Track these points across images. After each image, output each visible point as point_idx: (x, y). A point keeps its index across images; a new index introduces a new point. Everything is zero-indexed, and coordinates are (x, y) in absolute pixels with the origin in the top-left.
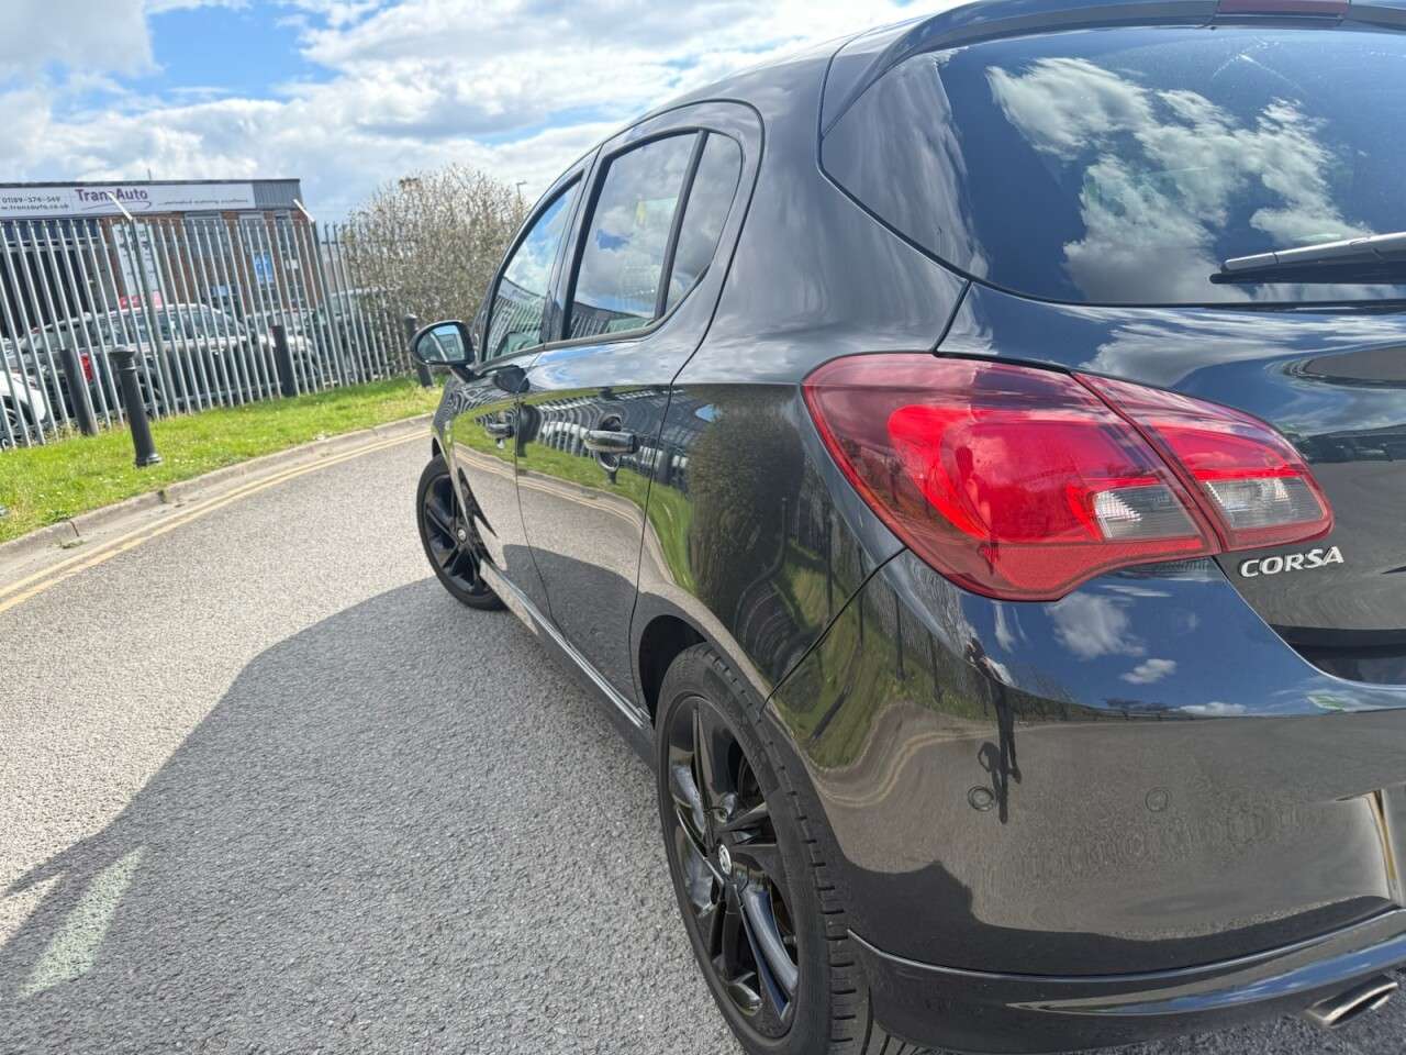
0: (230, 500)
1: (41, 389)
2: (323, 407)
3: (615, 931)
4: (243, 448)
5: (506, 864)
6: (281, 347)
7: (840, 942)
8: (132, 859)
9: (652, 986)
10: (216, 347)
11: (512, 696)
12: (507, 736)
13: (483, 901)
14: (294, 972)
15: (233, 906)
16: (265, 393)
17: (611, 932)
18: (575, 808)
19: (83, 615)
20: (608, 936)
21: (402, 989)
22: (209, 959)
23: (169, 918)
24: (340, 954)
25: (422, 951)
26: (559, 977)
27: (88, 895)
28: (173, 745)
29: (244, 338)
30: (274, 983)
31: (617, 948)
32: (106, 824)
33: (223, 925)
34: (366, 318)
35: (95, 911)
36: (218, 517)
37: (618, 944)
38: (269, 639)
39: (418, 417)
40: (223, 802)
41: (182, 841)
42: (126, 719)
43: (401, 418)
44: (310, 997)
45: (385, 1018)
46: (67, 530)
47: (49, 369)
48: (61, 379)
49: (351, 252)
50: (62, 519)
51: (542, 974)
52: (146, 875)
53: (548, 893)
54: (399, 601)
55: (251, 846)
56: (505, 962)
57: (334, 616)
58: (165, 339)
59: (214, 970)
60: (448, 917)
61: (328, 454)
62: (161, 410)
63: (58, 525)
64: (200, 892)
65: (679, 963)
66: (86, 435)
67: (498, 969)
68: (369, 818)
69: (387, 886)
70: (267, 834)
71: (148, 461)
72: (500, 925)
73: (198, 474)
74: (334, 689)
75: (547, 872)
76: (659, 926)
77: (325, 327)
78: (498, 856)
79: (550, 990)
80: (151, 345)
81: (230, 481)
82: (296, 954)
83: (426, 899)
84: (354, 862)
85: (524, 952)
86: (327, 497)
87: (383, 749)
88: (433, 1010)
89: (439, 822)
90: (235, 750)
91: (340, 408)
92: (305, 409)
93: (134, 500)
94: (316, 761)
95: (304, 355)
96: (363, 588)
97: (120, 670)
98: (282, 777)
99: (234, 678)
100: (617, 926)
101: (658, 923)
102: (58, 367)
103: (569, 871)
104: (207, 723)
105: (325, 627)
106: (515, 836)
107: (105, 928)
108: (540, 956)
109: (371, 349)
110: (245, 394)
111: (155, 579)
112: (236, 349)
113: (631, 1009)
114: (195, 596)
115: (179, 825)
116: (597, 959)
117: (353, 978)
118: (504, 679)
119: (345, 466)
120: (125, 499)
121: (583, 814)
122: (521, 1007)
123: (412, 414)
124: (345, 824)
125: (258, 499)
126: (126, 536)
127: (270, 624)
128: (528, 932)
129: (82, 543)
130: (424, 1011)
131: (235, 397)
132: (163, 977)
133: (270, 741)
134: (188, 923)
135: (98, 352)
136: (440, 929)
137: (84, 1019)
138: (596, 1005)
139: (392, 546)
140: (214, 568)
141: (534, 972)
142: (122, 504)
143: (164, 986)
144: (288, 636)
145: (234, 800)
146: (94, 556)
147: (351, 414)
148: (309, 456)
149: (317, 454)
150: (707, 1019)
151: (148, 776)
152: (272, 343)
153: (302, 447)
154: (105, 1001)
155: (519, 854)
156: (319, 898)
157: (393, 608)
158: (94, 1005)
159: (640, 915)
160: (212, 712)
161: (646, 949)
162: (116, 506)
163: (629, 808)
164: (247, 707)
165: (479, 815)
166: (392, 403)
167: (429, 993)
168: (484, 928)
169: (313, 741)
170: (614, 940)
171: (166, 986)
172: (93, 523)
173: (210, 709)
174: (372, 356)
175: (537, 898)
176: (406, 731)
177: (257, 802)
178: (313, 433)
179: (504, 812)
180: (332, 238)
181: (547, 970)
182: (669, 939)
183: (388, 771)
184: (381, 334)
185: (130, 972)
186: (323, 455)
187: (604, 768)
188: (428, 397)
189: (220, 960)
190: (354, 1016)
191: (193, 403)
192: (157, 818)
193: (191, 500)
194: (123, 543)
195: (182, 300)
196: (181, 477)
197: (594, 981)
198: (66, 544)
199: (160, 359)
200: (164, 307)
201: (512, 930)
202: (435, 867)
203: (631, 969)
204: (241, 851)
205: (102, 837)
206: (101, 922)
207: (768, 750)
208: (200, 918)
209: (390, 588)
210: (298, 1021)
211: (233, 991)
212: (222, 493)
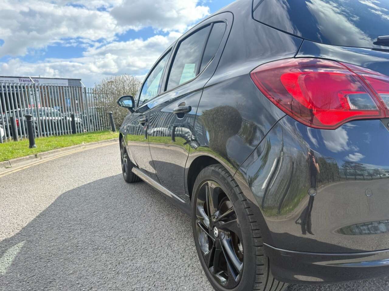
0: (56, 158)
1: (3, 128)
2: (84, 136)
3: (175, 264)
4: (61, 145)
5: (140, 246)
6: (73, 120)
7: (259, 248)
8: (21, 244)
9: (188, 279)
10: (55, 120)
11: (140, 204)
12: (139, 214)
13: (133, 256)
14: (72, 275)
15: (53, 257)
16: (67, 133)
17: (174, 265)
18: (161, 232)
19: (10, 184)
20: (173, 266)
21: (107, 280)
22: (44, 271)
23: (32, 260)
24: (87, 270)
25: (114, 270)
26: (158, 277)
27: (6, 254)
28: (36, 215)
29: (63, 118)
30: (65, 278)
31: (176, 269)
32: (13, 235)
33: (49, 262)
34: (97, 114)
35: (8, 258)
36: (52, 161)
37: (177, 268)
38: (66, 189)
39: (111, 139)
40: (51, 230)
41: (37, 240)
42: (22, 209)
43: (106, 139)
44: (77, 282)
45: (102, 288)
46: (7, 163)
47: (6, 123)
48: (9, 126)
49: (95, 95)
50: (6, 160)
51: (153, 276)
52: (25, 249)
53: (153, 254)
54: (105, 181)
55: (59, 241)
56: (141, 273)
57: (86, 184)
58: (41, 116)
59: (46, 274)
60: (122, 260)
61: (85, 148)
62: (37, 136)
63: (5, 162)
64: (42, 253)
65: (196, 273)
66: (15, 141)
67: (138, 275)
68: (97, 234)
69: (102, 252)
70: (64, 238)
71: (33, 147)
72: (138, 263)
73: (47, 151)
74: (86, 202)
75: (153, 248)
76: (189, 263)
77: (86, 117)
78: (137, 244)
79: (155, 280)
80: (36, 118)
81: (56, 153)
82: (73, 270)
83: (115, 255)
84: (92, 245)
85: (146, 269)
86: (84, 157)
87: (101, 217)
88: (117, 286)
89: (118, 235)
90: (55, 216)
91: (89, 136)
92: (79, 136)
93: (28, 157)
94: (80, 219)
95: (79, 123)
96: (95, 178)
97: (20, 196)
98: (69, 224)
99: (56, 199)
100: (176, 263)
101: (189, 262)
102: (9, 123)
103: (160, 248)
104: (47, 209)
105: (84, 187)
106: (142, 239)
107: (11, 263)
108: (152, 271)
109: (98, 122)
110: (62, 133)
111: (33, 175)
112: (60, 120)
113: (182, 286)
114: (45, 179)
115: (36, 236)
116: (170, 272)
117: (91, 277)
118: (137, 200)
119: (90, 150)
120: (25, 156)
121: (163, 233)
122: (146, 285)
123: (109, 139)
124: (89, 236)
125: (64, 158)
126: (24, 166)
127: (67, 186)
128: (147, 265)
129: (11, 167)
130: (114, 286)
131: (59, 133)
132: (29, 277)
133: (66, 214)
134: (38, 262)
135: (21, 119)
136: (119, 263)
137: (2, 288)
138: (171, 285)
139: (103, 168)
140: (50, 173)
141: (150, 275)
142: (24, 157)
143: (29, 279)
144: (72, 189)
145: (54, 229)
146: (15, 170)
147: (92, 138)
148: (79, 148)
149: (82, 147)
150: (207, 289)
151: (28, 223)
152: (71, 119)
153: (78, 145)
154: (9, 283)
155: (144, 244)
156: (80, 255)
157: (103, 182)
158: (6, 284)
159: (183, 260)
160: (48, 207)
161: (186, 269)
162: (23, 158)
163: (177, 232)
164: (59, 206)
165: (131, 234)
166: (104, 135)
167: (116, 281)
168: (133, 263)
169: (79, 214)
170: (175, 267)
171: (30, 279)
172: (15, 162)
173: (48, 206)
174: (99, 125)
175: (150, 255)
176: (108, 212)
177: (61, 230)
178: (81, 142)
179: (139, 233)
180: (90, 92)
181: (154, 275)
182: (193, 266)
183: (102, 222)
184: (101, 118)
185: (18, 275)
186: (83, 148)
187: (169, 222)
188: (114, 134)
189: (48, 272)
190: (92, 288)
191: (47, 134)
192: (29, 234)
193: (44, 158)
194: (24, 167)
195: (46, 106)
196: (42, 151)
197: (169, 278)
198: (7, 167)
199: (39, 122)
200: (41, 108)
201: (142, 264)
202: (117, 247)
203: (182, 274)
204: (56, 242)
205: (12, 238)
206: (10, 262)
207: (234, 189)
208: (42, 260)
209: (103, 178)
210: (73, 289)
211: (52, 280)
212: (54, 156)
